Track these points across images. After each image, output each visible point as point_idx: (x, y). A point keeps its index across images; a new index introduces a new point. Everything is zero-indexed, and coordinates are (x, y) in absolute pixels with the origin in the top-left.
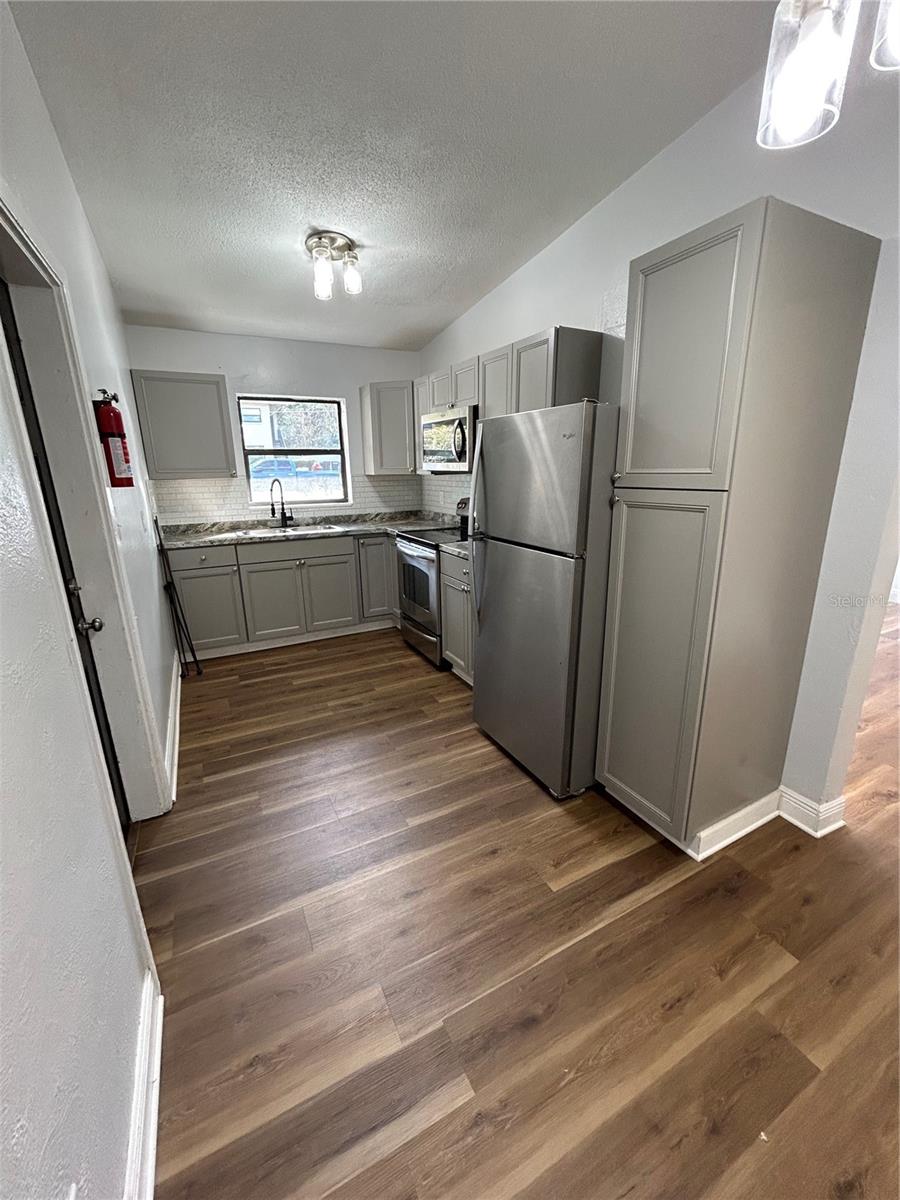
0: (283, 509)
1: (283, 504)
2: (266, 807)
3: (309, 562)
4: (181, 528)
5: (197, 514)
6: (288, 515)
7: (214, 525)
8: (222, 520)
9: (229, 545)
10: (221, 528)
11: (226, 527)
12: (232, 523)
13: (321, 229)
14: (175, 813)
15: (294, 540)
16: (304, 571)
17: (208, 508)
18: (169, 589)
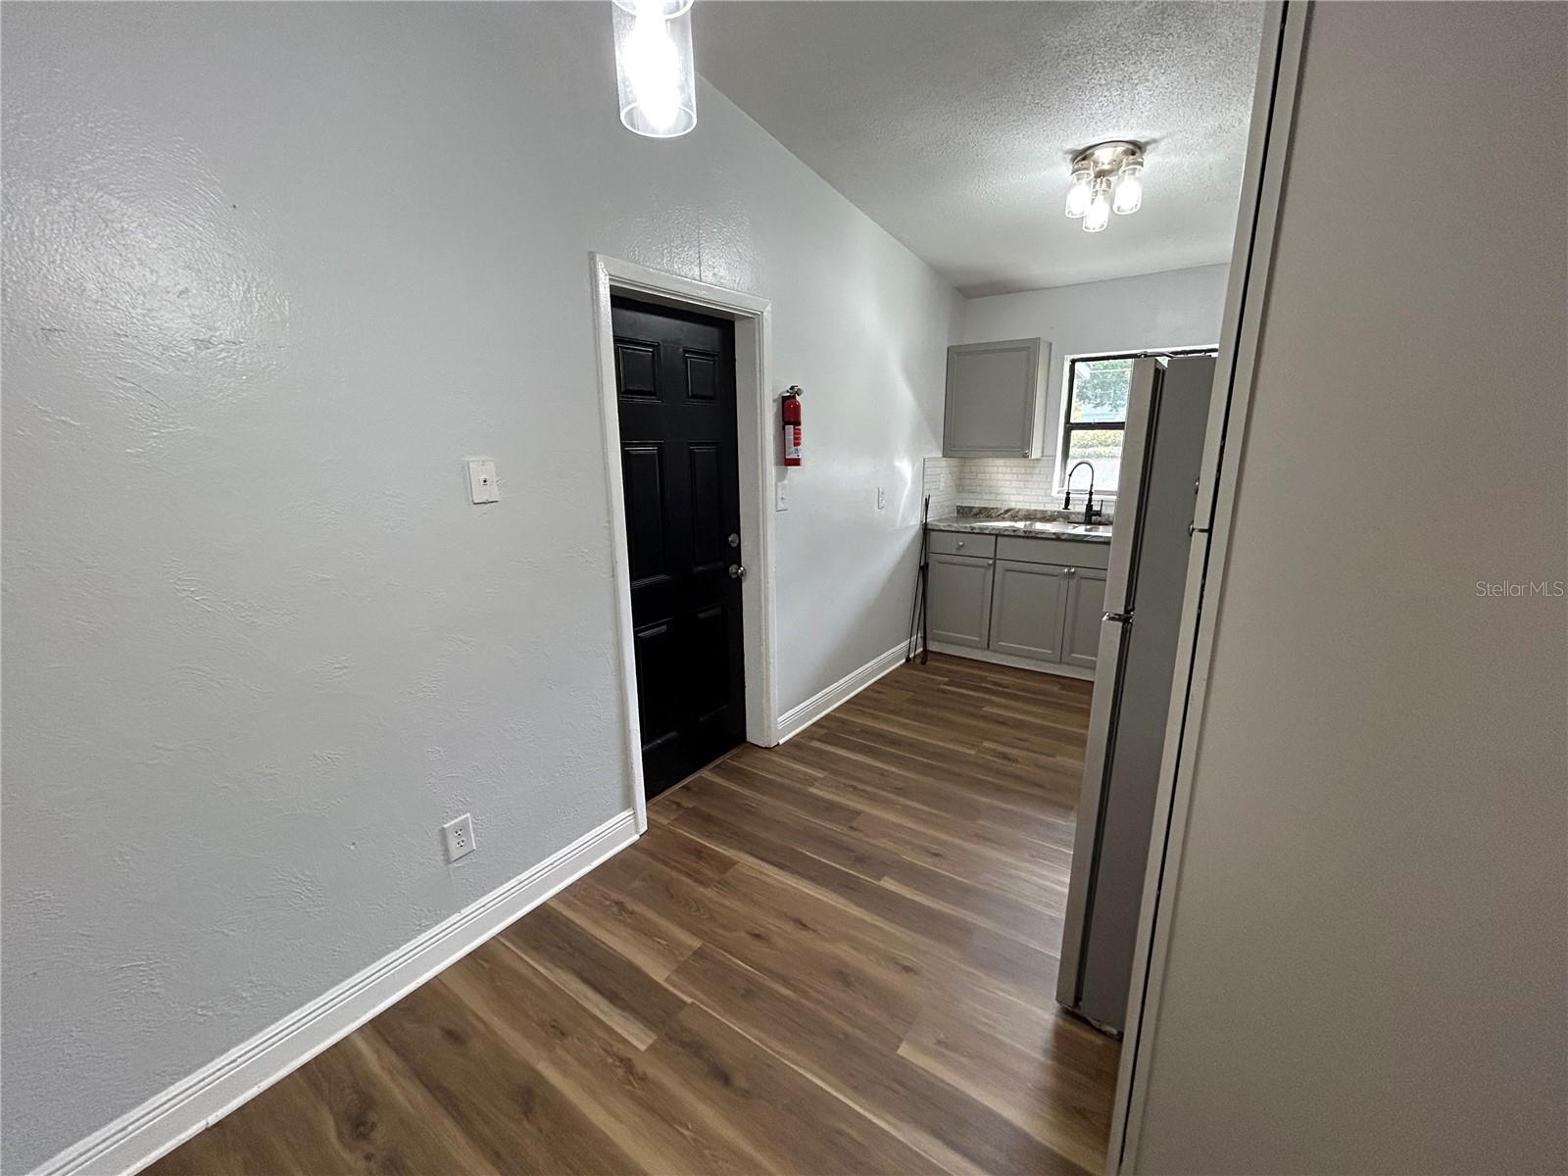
0: (1090, 500)
1: (1091, 493)
2: (817, 788)
3: (1083, 572)
4: (974, 511)
5: (993, 497)
6: (1095, 508)
7: (1007, 511)
8: (1019, 506)
9: (990, 534)
10: (1014, 515)
11: (1021, 514)
12: (1028, 511)
13: (1081, 148)
14: (776, 752)
15: (1065, 540)
16: (1073, 583)
17: (1007, 490)
18: (924, 569)
